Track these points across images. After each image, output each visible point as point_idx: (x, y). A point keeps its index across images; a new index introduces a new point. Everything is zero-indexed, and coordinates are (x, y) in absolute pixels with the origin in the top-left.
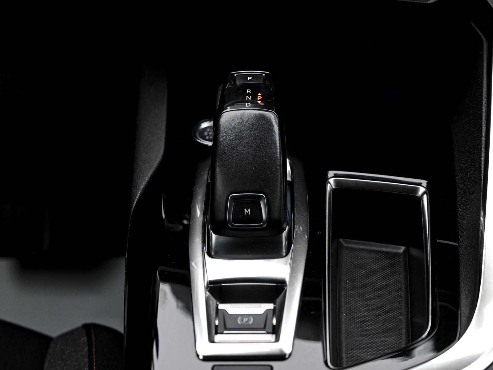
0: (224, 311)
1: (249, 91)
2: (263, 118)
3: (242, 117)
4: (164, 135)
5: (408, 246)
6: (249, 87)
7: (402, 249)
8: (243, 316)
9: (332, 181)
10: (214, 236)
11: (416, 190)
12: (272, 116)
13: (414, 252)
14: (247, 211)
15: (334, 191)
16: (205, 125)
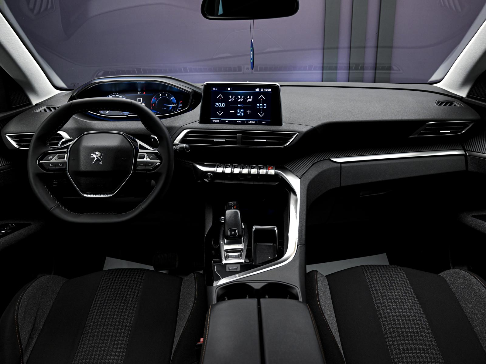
0: (228, 255)
1: (232, 206)
2: (236, 211)
3: (231, 212)
4: (212, 220)
5: (273, 243)
6: (232, 205)
7: (272, 244)
8: (233, 255)
9: (254, 228)
10: (225, 240)
11: (274, 229)
12: (238, 211)
13: (275, 245)
14: (233, 233)
15: (254, 230)
16: (222, 218)
